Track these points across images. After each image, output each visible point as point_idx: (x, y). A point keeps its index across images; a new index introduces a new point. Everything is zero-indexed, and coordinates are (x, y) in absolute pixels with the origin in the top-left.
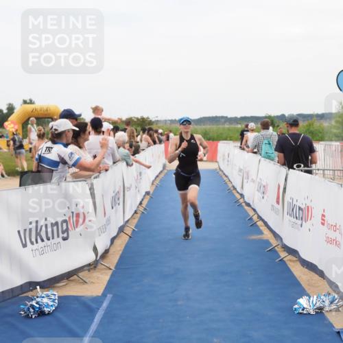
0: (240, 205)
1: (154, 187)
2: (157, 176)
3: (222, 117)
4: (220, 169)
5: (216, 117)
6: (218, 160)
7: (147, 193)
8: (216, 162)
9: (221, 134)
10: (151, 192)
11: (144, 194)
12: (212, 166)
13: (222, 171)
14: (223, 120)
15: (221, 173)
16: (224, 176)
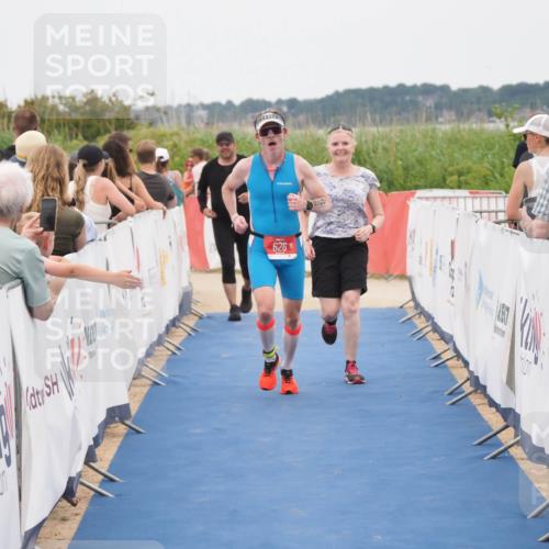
0: (503, 456)
1: (143, 389)
2: (160, 342)
3: (427, 89)
4: (417, 305)
5: (402, 89)
6: (412, 267)
7: (117, 414)
8: (403, 276)
9: (420, 162)
10: (134, 410)
11: (102, 416)
13: (429, 317)
14: (430, 102)
15: (420, 323)
16: (433, 337)
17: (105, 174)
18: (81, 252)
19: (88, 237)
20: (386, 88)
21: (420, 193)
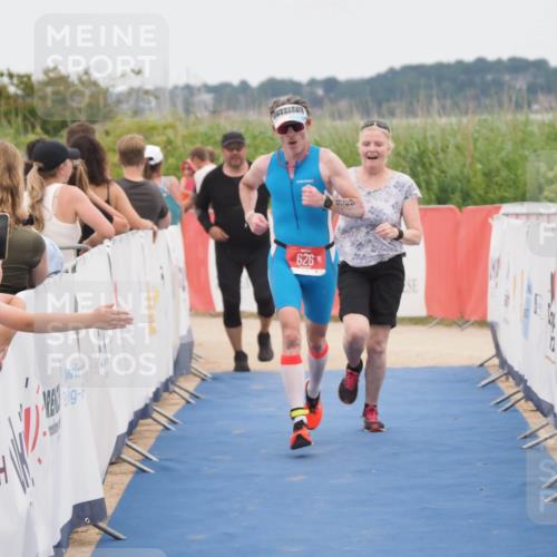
1: (124, 477)
2: (144, 413)
3: (517, 66)
4: (504, 363)
5: (481, 65)
6: (493, 311)
7: (87, 513)
9: (508, 165)
10: (110, 510)
11: (66, 516)
12: (463, 348)
13: (520, 379)
15: (508, 387)
17: (72, 182)
18: (40, 288)
19: (51, 268)
20: (460, 63)
21: (507, 208)
